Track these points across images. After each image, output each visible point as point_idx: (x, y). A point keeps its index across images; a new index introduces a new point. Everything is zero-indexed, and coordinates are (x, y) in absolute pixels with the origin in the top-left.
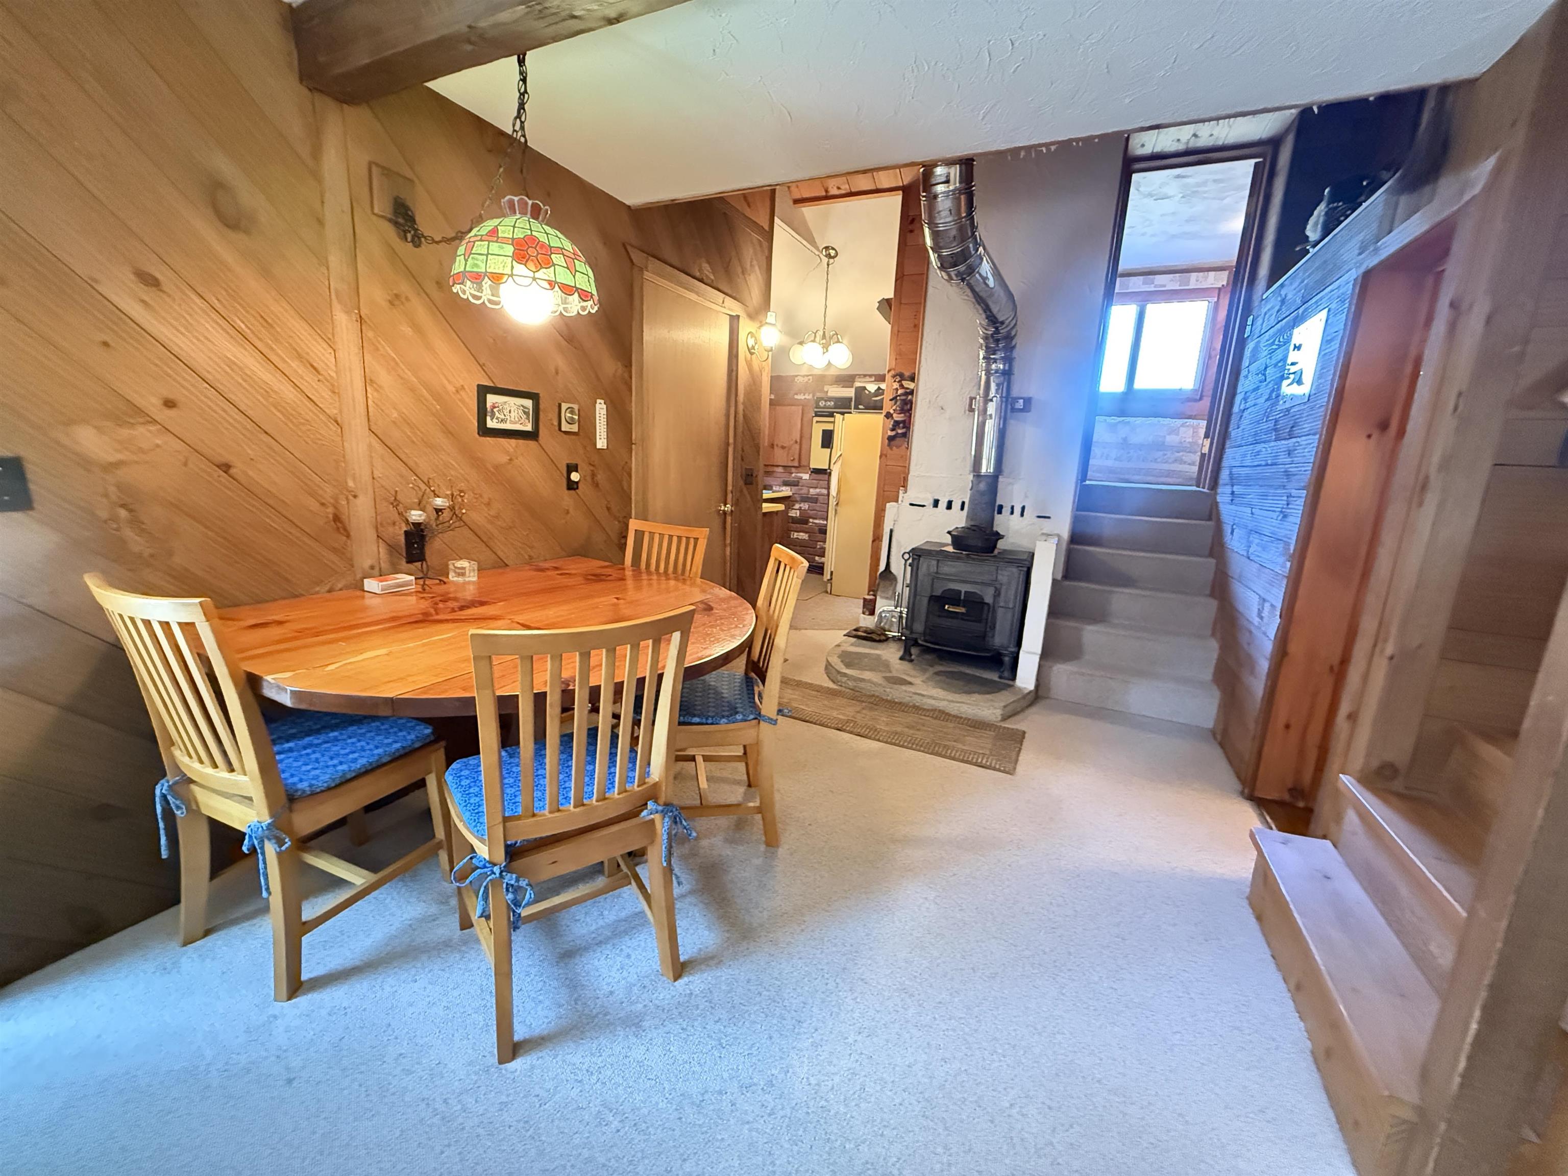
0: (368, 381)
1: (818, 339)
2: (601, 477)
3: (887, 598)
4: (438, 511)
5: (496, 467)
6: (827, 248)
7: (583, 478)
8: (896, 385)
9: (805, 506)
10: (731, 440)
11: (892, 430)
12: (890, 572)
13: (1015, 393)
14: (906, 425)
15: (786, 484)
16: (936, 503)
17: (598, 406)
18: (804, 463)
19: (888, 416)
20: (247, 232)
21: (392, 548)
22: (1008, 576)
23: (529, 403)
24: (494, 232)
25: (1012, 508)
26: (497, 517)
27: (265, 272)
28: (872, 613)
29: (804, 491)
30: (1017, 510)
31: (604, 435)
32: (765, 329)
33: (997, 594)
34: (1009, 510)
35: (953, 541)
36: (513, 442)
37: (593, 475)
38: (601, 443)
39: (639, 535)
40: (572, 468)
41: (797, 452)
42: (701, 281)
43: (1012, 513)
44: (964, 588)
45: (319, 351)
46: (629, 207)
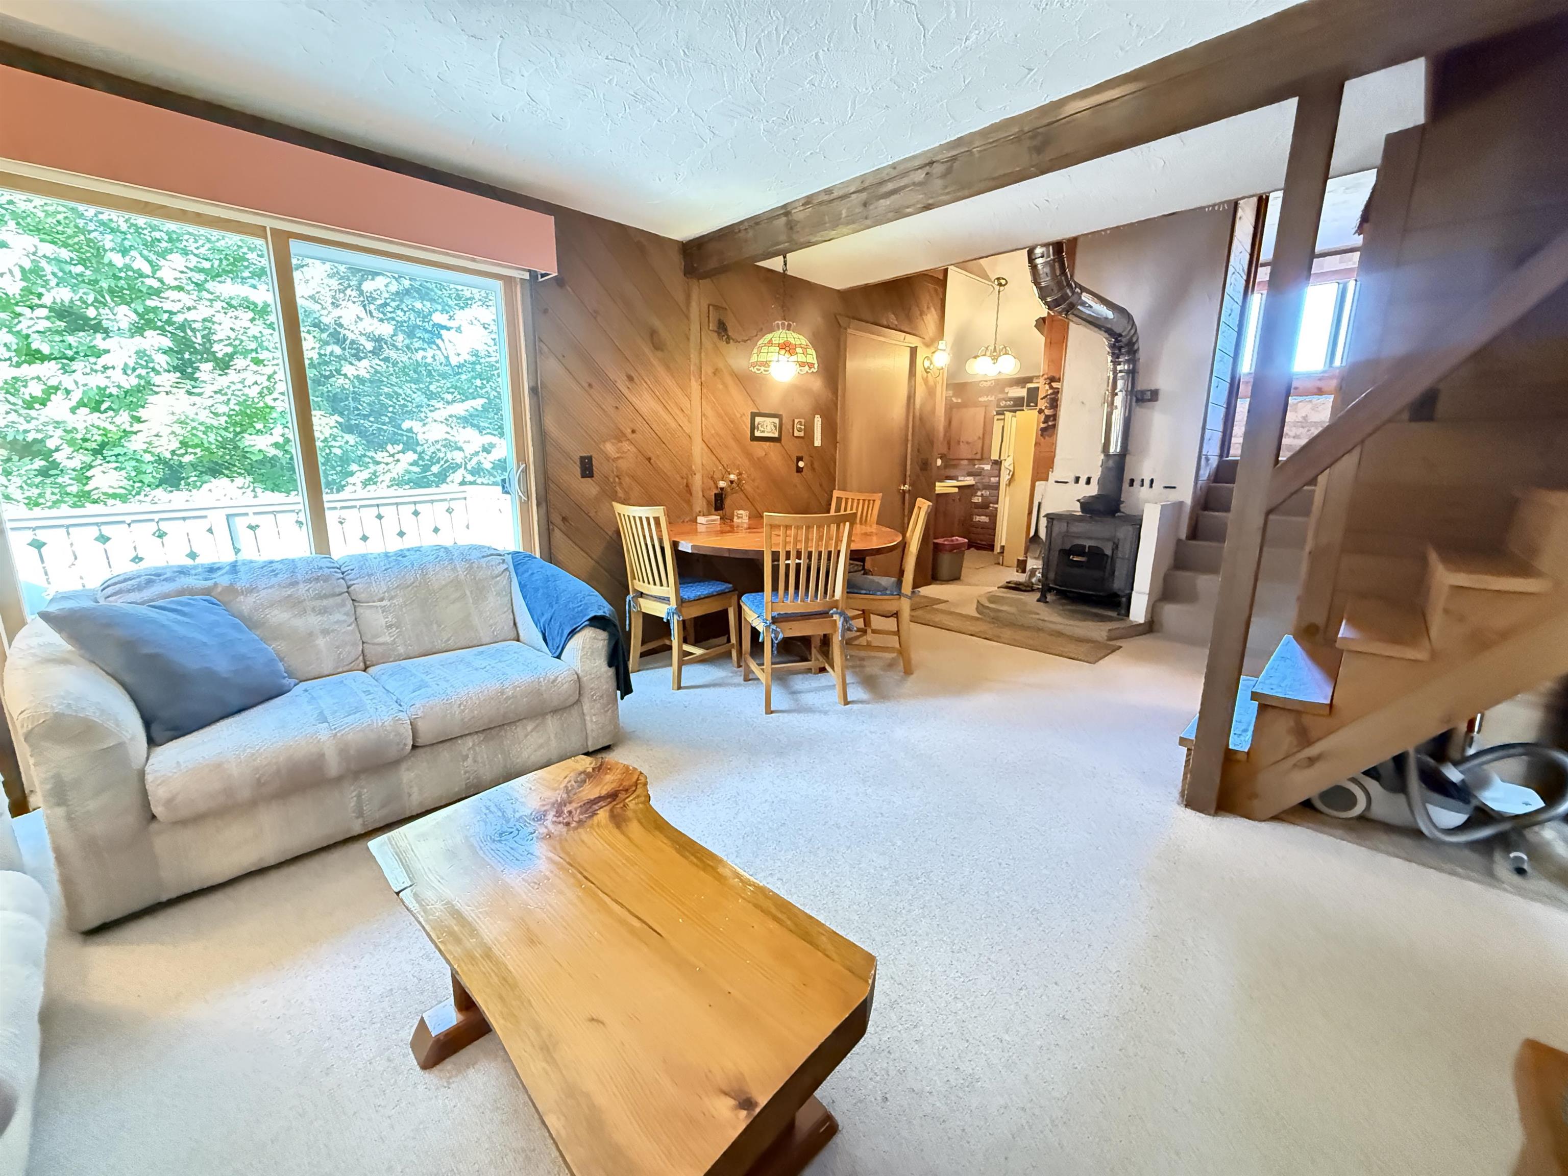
0: (703, 415)
1: (988, 353)
2: (816, 465)
3: (1035, 558)
4: (732, 482)
5: (758, 459)
6: (998, 279)
7: (806, 465)
8: (1047, 387)
9: (986, 493)
10: (910, 438)
11: (1044, 423)
12: (1039, 538)
13: (1140, 387)
14: (1055, 417)
15: (970, 474)
16: (1077, 480)
17: (816, 420)
18: (985, 456)
19: (1041, 411)
20: (662, 350)
21: (709, 502)
22: (1124, 532)
23: (777, 421)
24: (770, 341)
25: (1143, 480)
26: (758, 488)
27: (668, 368)
28: (1024, 571)
29: (986, 480)
30: (1147, 483)
31: (819, 438)
32: (938, 353)
33: (1116, 547)
34: (1140, 483)
35: (1081, 507)
36: (768, 443)
37: (812, 464)
38: (817, 443)
39: (839, 499)
40: (800, 459)
41: (980, 445)
42: (888, 327)
43: (1142, 485)
44: (1088, 543)
45: (684, 402)
46: (838, 291)
